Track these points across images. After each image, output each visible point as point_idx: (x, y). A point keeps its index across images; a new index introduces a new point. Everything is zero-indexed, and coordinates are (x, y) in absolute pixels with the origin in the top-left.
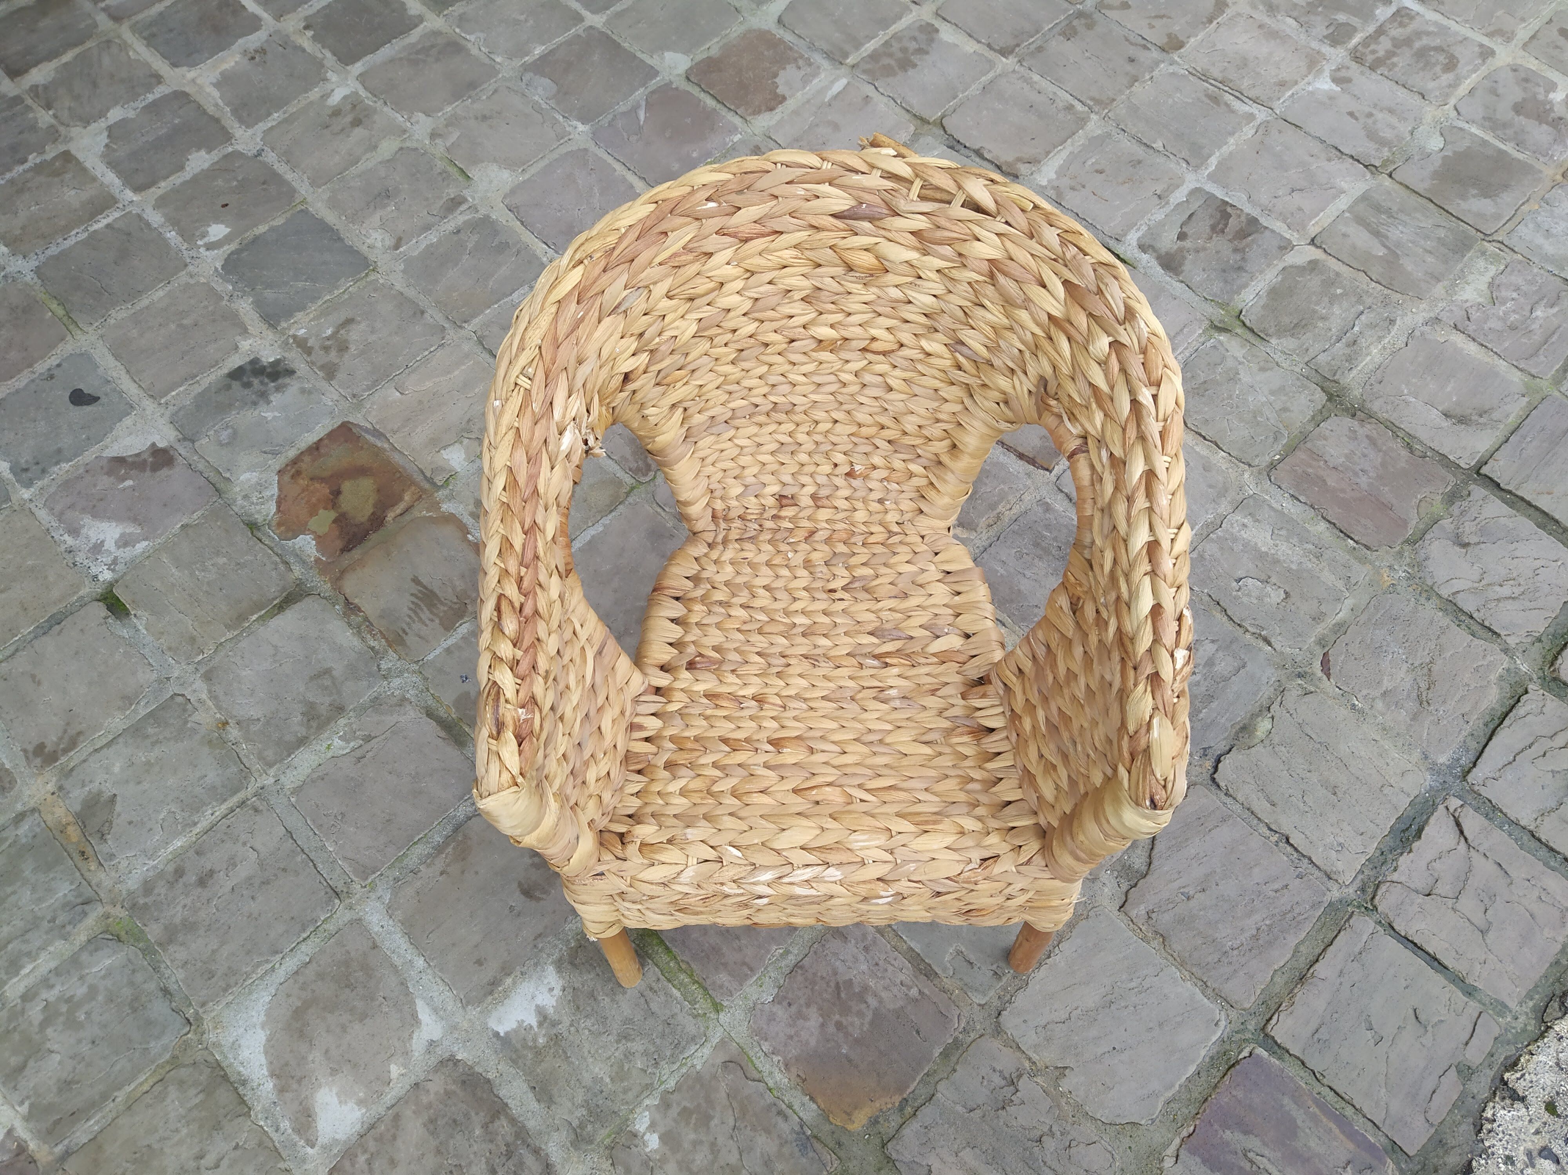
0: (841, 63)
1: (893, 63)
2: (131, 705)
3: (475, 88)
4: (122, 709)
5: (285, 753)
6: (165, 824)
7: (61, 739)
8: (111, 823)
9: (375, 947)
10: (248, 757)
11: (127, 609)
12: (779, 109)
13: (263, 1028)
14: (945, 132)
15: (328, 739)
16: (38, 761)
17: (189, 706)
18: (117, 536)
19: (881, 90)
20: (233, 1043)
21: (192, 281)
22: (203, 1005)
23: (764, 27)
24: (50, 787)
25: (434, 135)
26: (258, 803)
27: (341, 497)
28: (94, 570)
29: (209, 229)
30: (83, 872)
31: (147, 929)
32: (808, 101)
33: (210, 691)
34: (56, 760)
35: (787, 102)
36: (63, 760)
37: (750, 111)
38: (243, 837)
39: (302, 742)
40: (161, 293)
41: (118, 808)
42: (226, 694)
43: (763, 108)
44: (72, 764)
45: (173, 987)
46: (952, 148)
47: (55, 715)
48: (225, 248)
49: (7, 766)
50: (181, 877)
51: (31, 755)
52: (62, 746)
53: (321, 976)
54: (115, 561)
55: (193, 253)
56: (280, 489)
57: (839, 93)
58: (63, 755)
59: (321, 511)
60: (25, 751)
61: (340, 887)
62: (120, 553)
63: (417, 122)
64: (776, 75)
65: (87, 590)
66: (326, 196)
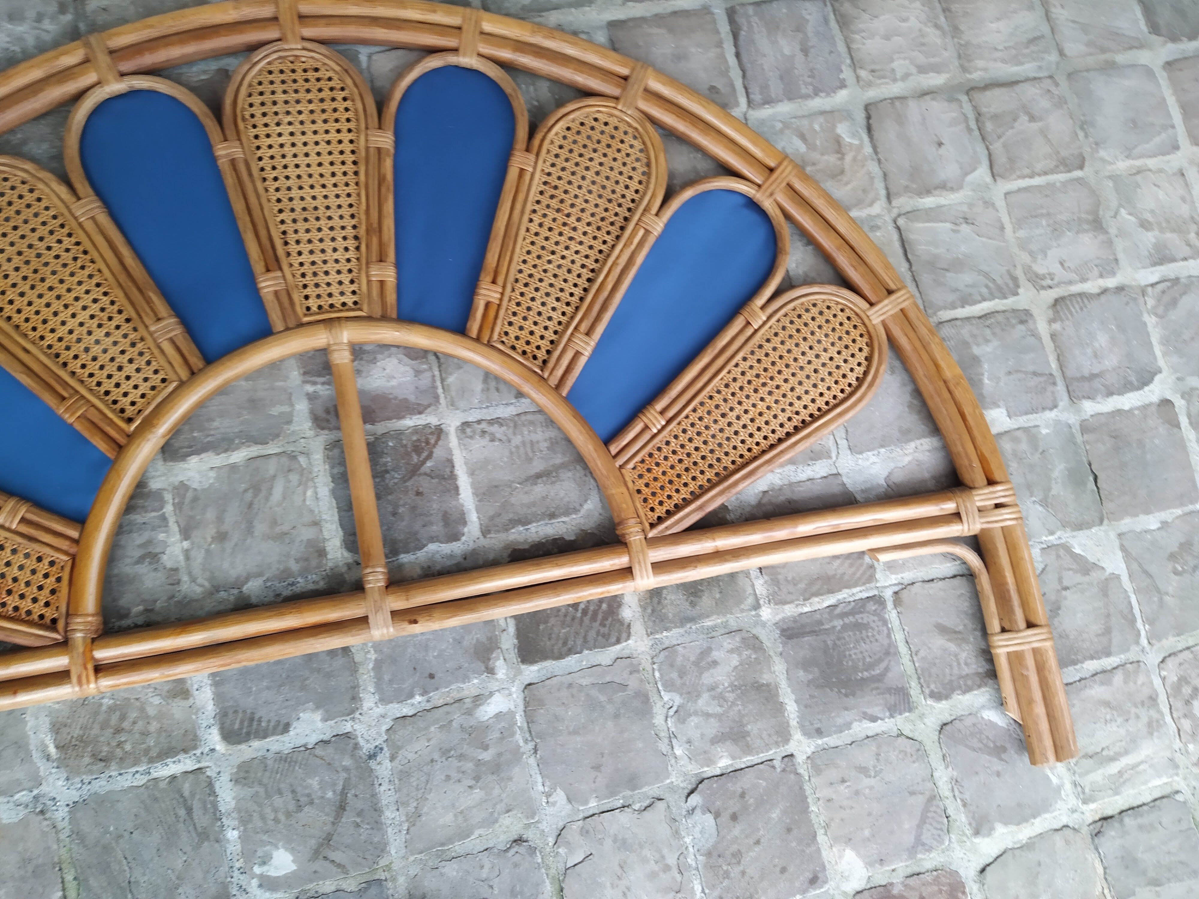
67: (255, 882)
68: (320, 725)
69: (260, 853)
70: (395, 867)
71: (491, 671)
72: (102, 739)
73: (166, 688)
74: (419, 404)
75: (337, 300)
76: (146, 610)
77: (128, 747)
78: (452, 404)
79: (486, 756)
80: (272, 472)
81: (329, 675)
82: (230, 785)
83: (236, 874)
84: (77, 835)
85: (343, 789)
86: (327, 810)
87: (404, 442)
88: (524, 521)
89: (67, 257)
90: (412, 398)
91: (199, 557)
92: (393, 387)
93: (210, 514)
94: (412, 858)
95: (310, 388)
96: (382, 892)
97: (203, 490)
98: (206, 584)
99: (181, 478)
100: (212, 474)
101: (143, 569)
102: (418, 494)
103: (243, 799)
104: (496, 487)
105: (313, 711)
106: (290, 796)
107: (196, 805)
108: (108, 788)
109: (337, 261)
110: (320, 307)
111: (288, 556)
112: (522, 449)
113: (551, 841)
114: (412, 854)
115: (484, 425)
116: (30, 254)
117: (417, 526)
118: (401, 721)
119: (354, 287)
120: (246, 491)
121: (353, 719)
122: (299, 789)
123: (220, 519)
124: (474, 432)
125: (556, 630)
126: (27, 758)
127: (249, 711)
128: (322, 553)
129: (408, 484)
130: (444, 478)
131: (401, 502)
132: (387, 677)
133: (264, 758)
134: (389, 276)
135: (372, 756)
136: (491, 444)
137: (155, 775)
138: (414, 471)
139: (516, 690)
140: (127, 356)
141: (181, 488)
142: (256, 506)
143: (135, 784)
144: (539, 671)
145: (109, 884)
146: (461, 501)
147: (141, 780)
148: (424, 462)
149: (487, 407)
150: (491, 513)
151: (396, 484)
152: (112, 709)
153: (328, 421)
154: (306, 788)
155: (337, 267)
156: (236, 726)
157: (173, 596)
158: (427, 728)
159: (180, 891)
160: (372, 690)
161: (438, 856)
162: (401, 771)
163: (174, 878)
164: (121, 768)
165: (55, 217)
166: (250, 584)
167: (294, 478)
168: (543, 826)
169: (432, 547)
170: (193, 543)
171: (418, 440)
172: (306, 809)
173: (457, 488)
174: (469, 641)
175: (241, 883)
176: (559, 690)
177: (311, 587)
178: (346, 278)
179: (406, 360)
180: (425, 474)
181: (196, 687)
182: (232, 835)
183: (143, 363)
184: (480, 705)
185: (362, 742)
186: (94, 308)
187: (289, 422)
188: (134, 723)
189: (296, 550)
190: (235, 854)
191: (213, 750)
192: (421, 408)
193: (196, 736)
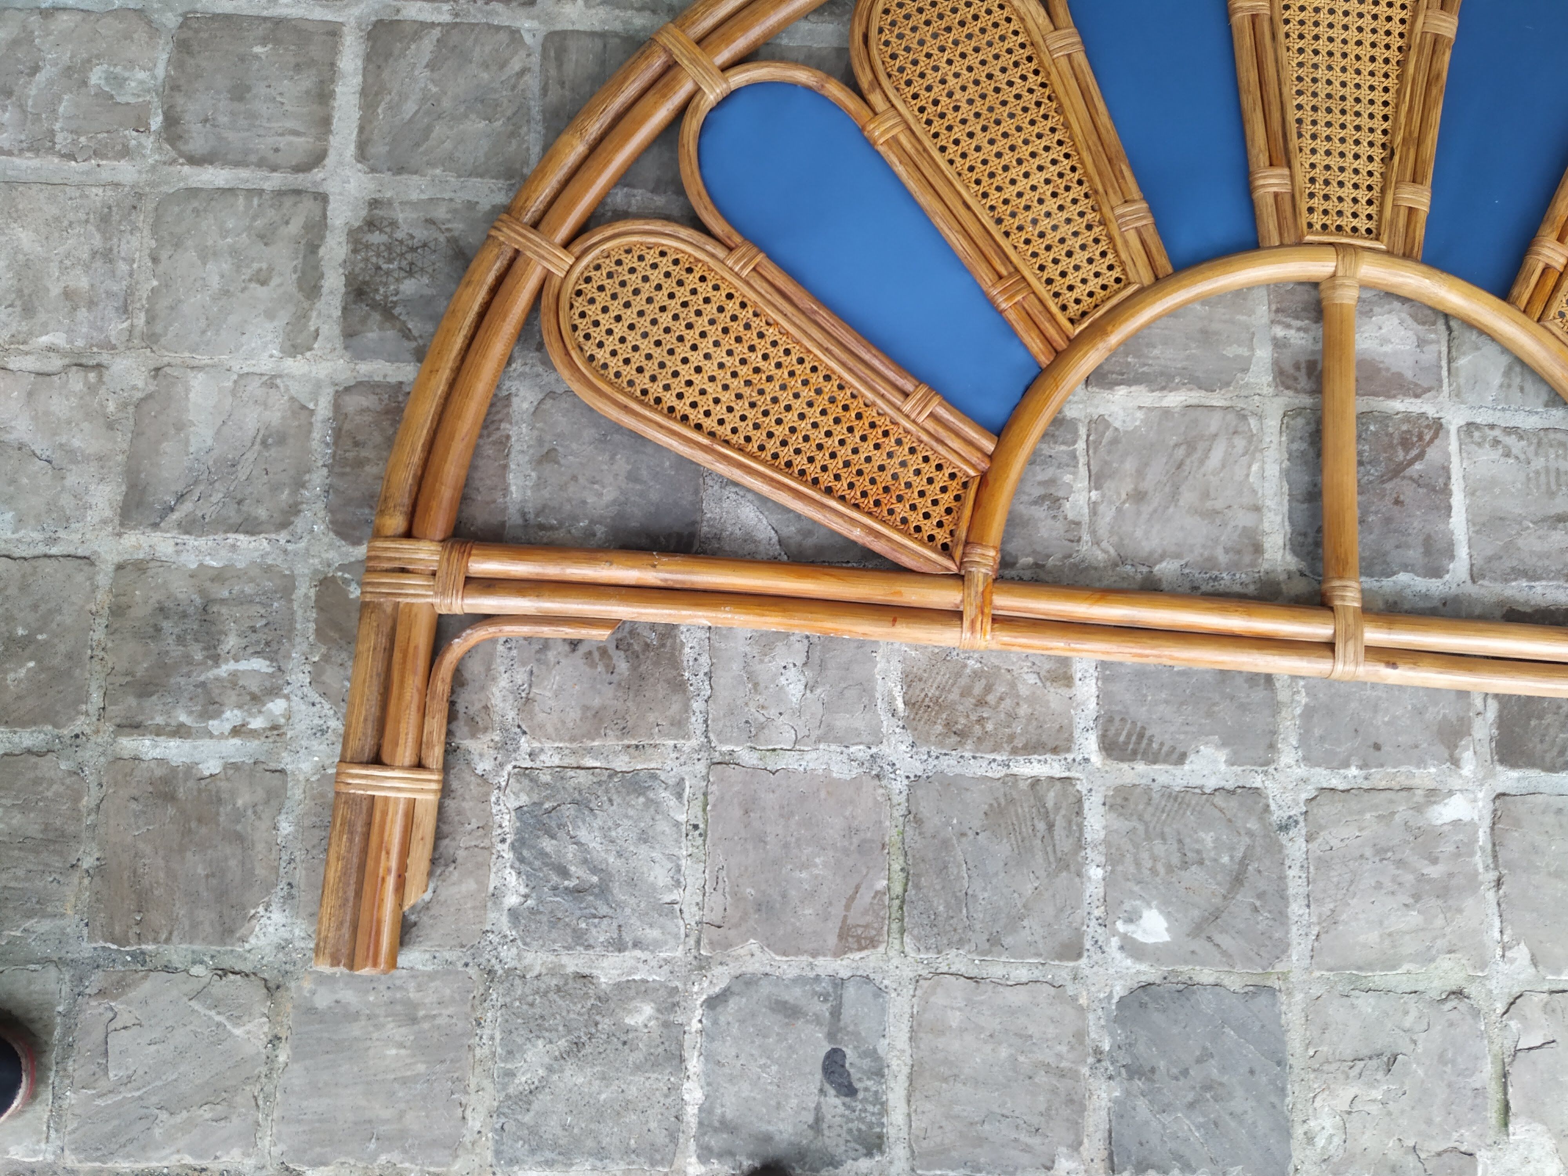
21: (1070, 989)
29: (1146, 913)
48: (1143, 967)
55: (1101, 935)
66: (1317, 990)
67: (1115, 942)
68: (1223, 767)
69: (1127, 906)
70: (1293, 977)
71: (1456, 762)
72: (961, 708)
73: (1047, 666)
74: (1416, 385)
75: (1347, 222)
76: (1037, 565)
77: (990, 727)
78: (1457, 394)
79: (1434, 871)
80: (1213, 429)
81: (1243, 708)
82: (1102, 809)
83: (1093, 923)
84: (913, 817)
85: (1244, 857)
86: (1219, 877)
87: (1391, 430)
88: (1532, 576)
89: (1029, 100)
90: (1409, 374)
91: (1107, 514)
92: (1385, 354)
93: (1130, 465)
94: (1317, 974)
95: (1279, 332)
96: (1274, 1005)
97: (1126, 432)
98: (1112, 551)
99: (1101, 411)
100: (1140, 415)
101: (1040, 512)
102: (1397, 502)
103: (1116, 831)
104: (1501, 519)
105: (1218, 747)
106: (1175, 846)
107: (1060, 823)
108: (958, 770)
109: (1356, 171)
110: (1324, 227)
111: (1216, 541)
112: (1543, 478)
113: (1500, 1008)
114: (1319, 969)
115: (1497, 432)
116: (988, 87)
117: (1389, 545)
118: (1327, 792)
119: (1372, 210)
120: (1177, 445)
121: (1266, 773)
122: (1187, 840)
123: (1140, 474)
124: (1484, 438)
125: (1552, 732)
126: (869, 707)
127: (1139, 724)
128: (1258, 549)
129: (1388, 486)
130: (1434, 490)
131: (1373, 508)
132: (1317, 732)
133: (1148, 790)
134: (1423, 204)
135: (1284, 828)
136: (1503, 460)
137: (1014, 770)
138: (1397, 471)
139: (1484, 796)
140: (1080, 241)
141: (1099, 424)
142: (1187, 468)
143: (990, 774)
144: (1519, 780)
145: (943, 888)
146: (1451, 526)
147: (997, 772)
148: (1411, 463)
149: (1503, 409)
150: (1489, 552)
151: (1371, 482)
152: (976, 675)
153: (1296, 379)
154: (1197, 841)
155: (1356, 179)
156: (1122, 738)
157: (1070, 556)
158: (1361, 812)
159: (1025, 923)
160: (1295, 743)
161: (1351, 982)
162: (1320, 858)
163: (1019, 905)
164: (978, 750)
165: (1023, 46)
166: (1164, 564)
167: (1240, 443)
168: (1492, 985)
169: (1403, 578)
170: (1103, 496)
171: (1409, 431)
172: (1194, 868)
173: (1449, 508)
174: (1433, 714)
175: (1097, 936)
176: (1543, 812)
177: (1237, 588)
178: (1363, 195)
179: (1409, 321)
180: (1411, 478)
181: (1079, 675)
182: (1096, 873)
183: (1098, 253)
184: (1435, 802)
185: (1273, 807)
186: (1052, 171)
187: (1245, 370)
188: (1001, 699)
189: (1228, 536)
190: (1095, 898)
191: (1087, 760)
192: (1419, 391)
193: (1071, 735)
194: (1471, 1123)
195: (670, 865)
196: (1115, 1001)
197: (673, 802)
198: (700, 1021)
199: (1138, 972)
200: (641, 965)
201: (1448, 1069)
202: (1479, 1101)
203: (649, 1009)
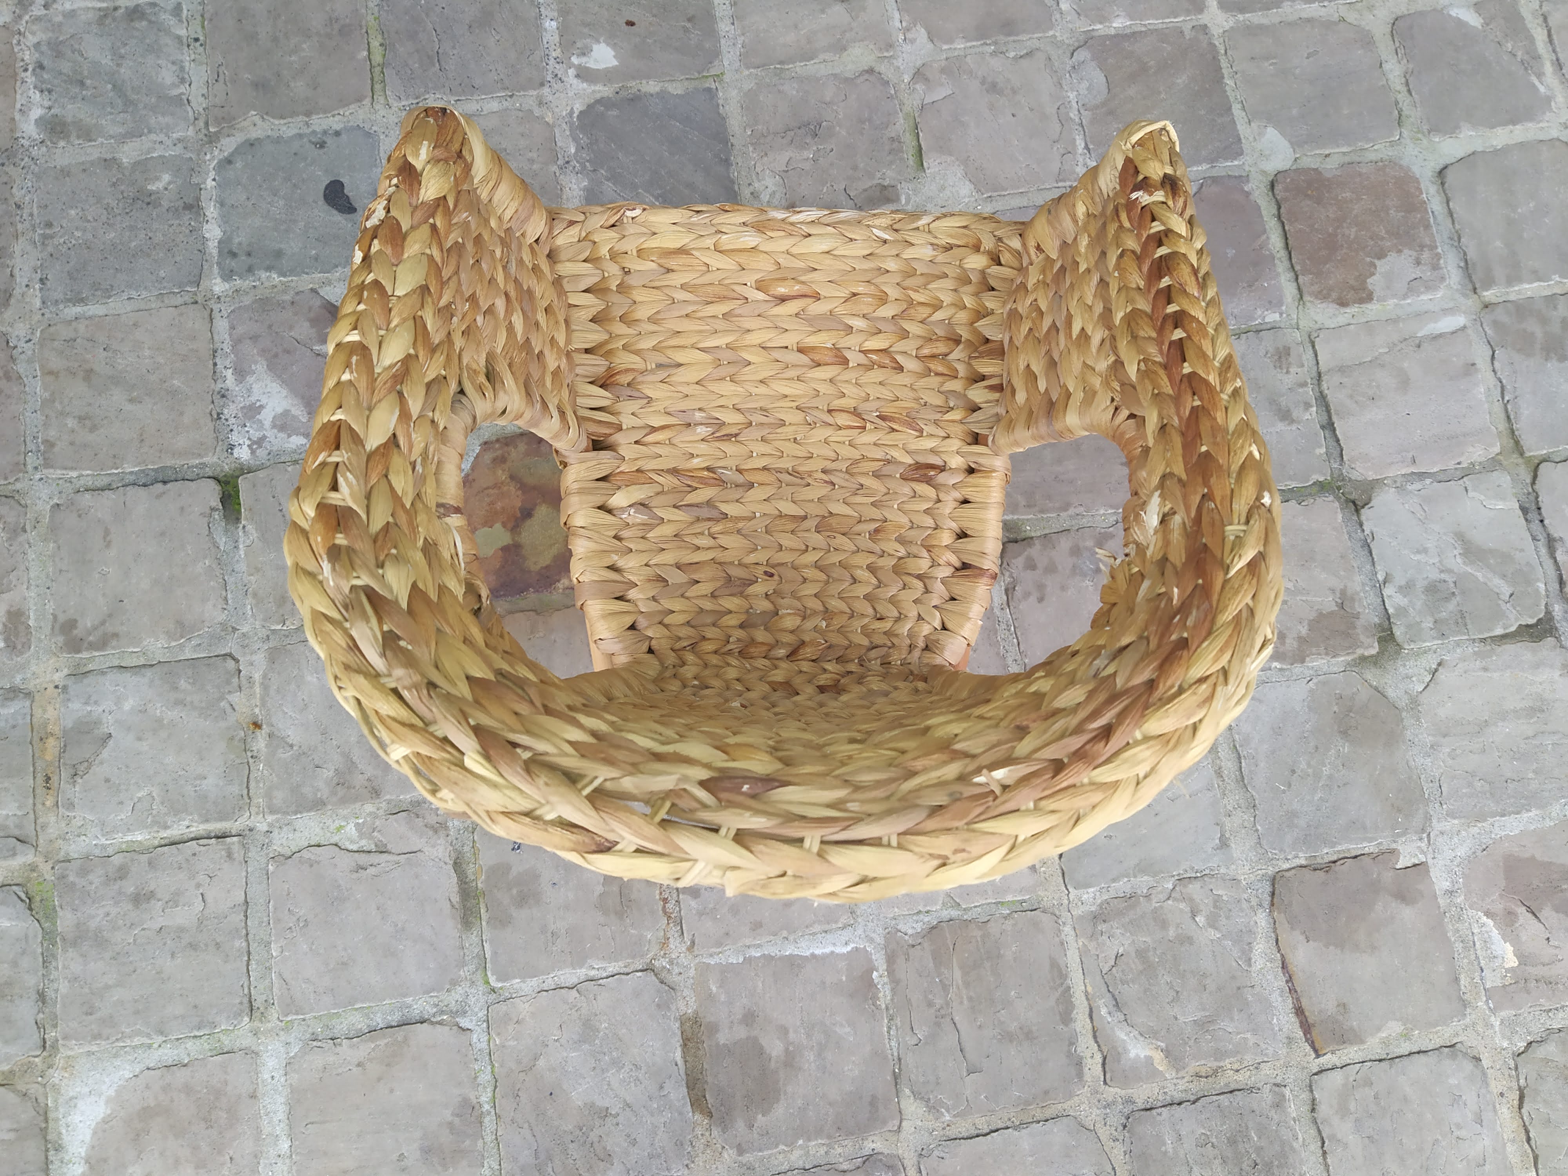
0: (1475, 290)
1: (1539, 333)
2: (182, 638)
3: (1009, 34)
4: (170, 636)
5: (293, 808)
6: (139, 806)
7: (95, 628)
8: (89, 763)
9: (253, 1096)
10: (258, 782)
11: (239, 512)
12: (1354, 309)
13: (107, 1102)
14: (1533, 483)
15: (345, 818)
16: (61, 639)
17: (235, 680)
18: (279, 410)
19: (1496, 363)
20: (71, 1099)
21: (537, 112)
22: (65, 1038)
23: (1416, 170)
24: (58, 677)
25: (919, 74)
26: (236, 848)
27: (528, 523)
28: (235, 438)
29: (595, 47)
30: (38, 801)
31: (60, 913)
32: (1395, 321)
33: (265, 676)
34: (78, 651)
35: (1369, 306)
36: (85, 655)
37: (1316, 288)
38: (201, 878)
39: (318, 805)
40: (494, 106)
41: (105, 754)
42: (278, 691)
43: (1334, 295)
44: (90, 667)
45: (50, 993)
46: (1524, 510)
47: (104, 595)
48: (599, 87)
49: (31, 623)
50: (121, 878)
51: (57, 627)
52: (91, 638)
53: (188, 1089)
54: (260, 442)
55: (560, 69)
56: (473, 468)
57: (1441, 335)
58: (87, 649)
59: (498, 526)
60: (55, 617)
61: (258, 1003)
62: (270, 434)
63: (913, 41)
64: (1381, 255)
65: (215, 459)
66: (748, 85)
194: (891, 163)
195: (174, 68)
196: (575, 115)
197: (172, 21)
198: (214, 180)
199: (594, 91)
200: (157, 146)
201: (867, 126)
202: (896, 145)
203: (166, 177)
